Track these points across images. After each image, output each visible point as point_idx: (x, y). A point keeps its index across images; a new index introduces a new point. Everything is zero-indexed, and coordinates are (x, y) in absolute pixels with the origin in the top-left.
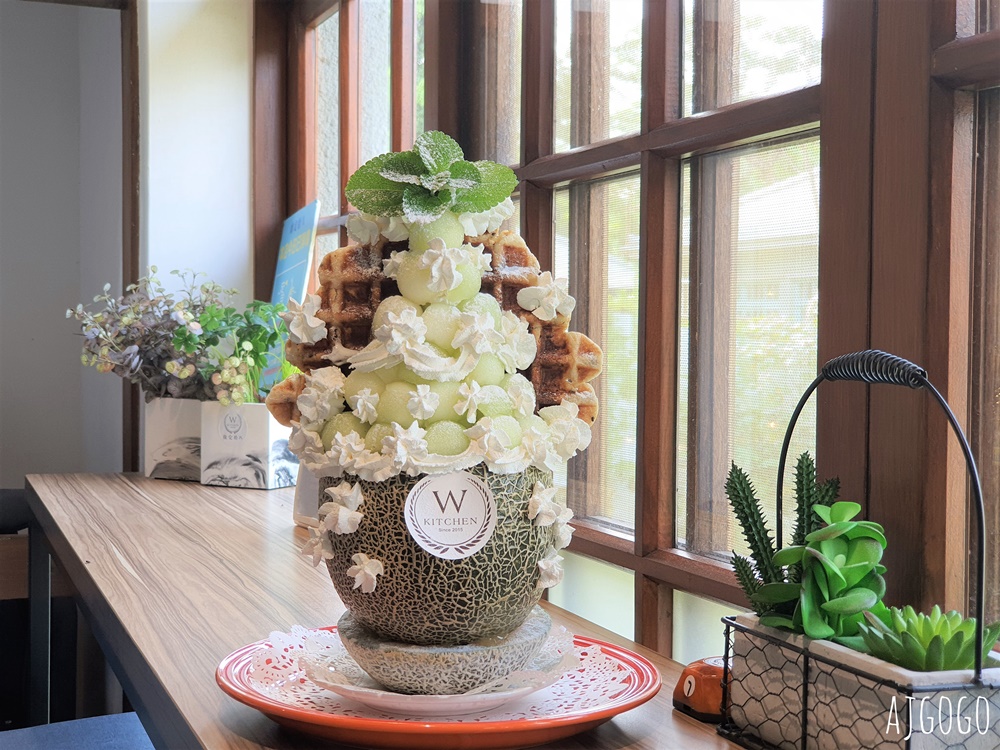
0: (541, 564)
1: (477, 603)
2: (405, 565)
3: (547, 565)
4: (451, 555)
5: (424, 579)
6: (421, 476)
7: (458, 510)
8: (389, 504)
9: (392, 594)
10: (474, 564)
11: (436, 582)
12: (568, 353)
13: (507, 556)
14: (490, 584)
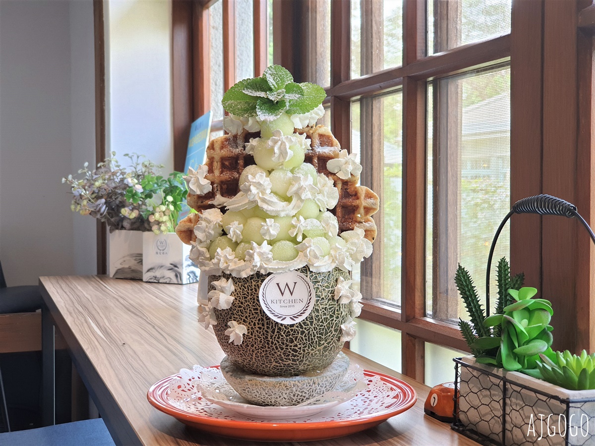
0: (343, 326)
1: (304, 351)
2: (260, 328)
3: (346, 327)
4: (288, 322)
5: (271, 336)
6: (269, 274)
7: (292, 294)
8: (250, 291)
9: (252, 346)
10: (302, 327)
11: (279, 338)
12: (358, 198)
13: (322, 322)
14: (312, 339)
